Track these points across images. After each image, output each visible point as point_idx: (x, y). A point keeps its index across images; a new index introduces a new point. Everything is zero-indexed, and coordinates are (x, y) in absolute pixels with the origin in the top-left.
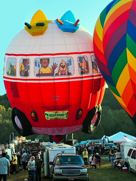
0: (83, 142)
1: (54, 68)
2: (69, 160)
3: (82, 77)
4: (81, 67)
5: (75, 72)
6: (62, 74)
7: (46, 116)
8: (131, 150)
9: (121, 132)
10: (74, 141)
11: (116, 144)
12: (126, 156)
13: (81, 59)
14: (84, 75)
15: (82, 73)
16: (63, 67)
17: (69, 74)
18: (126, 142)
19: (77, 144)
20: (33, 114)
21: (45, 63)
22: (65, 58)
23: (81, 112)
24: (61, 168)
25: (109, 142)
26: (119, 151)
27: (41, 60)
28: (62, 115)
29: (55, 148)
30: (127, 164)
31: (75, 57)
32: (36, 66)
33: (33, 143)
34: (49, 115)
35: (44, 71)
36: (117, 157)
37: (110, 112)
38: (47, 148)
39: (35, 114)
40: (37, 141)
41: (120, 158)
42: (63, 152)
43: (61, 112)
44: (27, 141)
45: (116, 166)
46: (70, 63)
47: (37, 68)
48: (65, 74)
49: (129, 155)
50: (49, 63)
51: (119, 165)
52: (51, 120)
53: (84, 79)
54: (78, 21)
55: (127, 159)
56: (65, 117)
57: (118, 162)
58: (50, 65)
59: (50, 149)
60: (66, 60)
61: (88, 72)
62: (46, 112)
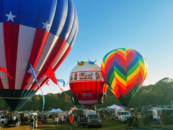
0: (99, 109)
1: (86, 76)
2: (94, 117)
3: (97, 80)
4: (96, 76)
5: (94, 78)
6: (89, 79)
7: (83, 95)
8: (118, 112)
9: (114, 105)
10: (95, 109)
11: (112, 110)
12: (117, 114)
13: (96, 73)
14: (98, 79)
15: (97, 78)
16: (90, 76)
17: (92, 78)
18: (117, 109)
19: (97, 110)
20: (78, 95)
21: (83, 74)
22: (90, 73)
23: (97, 94)
24: (90, 120)
25: (110, 109)
26: (114, 112)
27: (82, 73)
28: (89, 95)
29: (88, 112)
30: (117, 118)
31: (94, 72)
32: (80, 75)
33: (79, 110)
34: (84, 95)
35: (82, 77)
36: (113, 115)
37: (110, 96)
38: (85, 112)
39: (79, 95)
40: (81, 109)
41: (114, 115)
42: (91, 114)
43: (89, 94)
44: (77, 109)
45: (113, 119)
46: (92, 74)
47: (80, 76)
48: (90, 79)
49: (118, 114)
50: (84, 74)
51: (114, 118)
52: (85, 97)
53: (98, 81)
54: (96, 60)
55: (117, 116)
56: (90, 96)
57: (114, 117)
58: (85, 75)
59: (86, 112)
60: (91, 73)
61: (99, 78)
62: (83, 94)
